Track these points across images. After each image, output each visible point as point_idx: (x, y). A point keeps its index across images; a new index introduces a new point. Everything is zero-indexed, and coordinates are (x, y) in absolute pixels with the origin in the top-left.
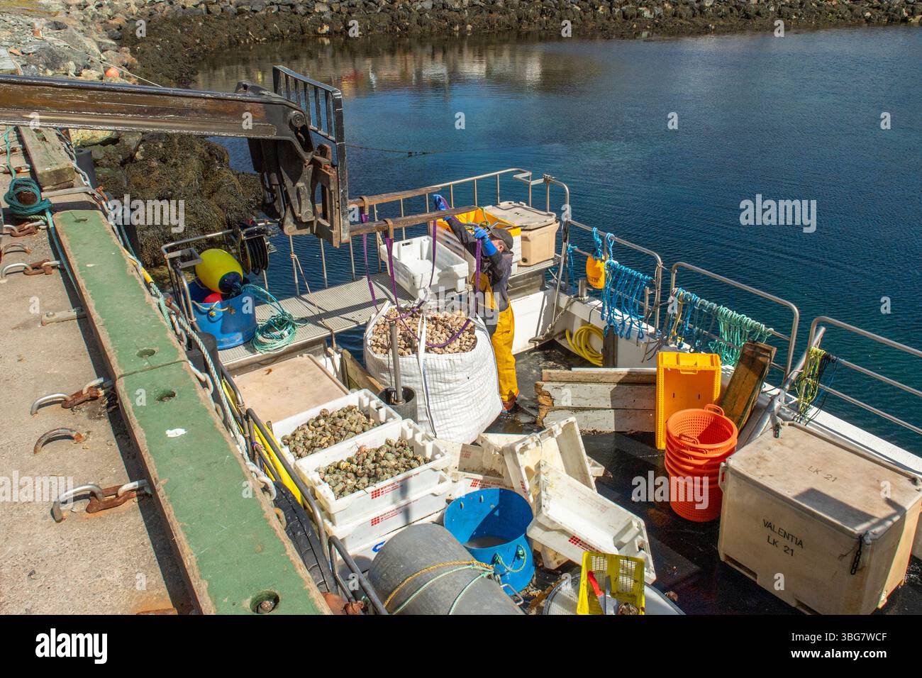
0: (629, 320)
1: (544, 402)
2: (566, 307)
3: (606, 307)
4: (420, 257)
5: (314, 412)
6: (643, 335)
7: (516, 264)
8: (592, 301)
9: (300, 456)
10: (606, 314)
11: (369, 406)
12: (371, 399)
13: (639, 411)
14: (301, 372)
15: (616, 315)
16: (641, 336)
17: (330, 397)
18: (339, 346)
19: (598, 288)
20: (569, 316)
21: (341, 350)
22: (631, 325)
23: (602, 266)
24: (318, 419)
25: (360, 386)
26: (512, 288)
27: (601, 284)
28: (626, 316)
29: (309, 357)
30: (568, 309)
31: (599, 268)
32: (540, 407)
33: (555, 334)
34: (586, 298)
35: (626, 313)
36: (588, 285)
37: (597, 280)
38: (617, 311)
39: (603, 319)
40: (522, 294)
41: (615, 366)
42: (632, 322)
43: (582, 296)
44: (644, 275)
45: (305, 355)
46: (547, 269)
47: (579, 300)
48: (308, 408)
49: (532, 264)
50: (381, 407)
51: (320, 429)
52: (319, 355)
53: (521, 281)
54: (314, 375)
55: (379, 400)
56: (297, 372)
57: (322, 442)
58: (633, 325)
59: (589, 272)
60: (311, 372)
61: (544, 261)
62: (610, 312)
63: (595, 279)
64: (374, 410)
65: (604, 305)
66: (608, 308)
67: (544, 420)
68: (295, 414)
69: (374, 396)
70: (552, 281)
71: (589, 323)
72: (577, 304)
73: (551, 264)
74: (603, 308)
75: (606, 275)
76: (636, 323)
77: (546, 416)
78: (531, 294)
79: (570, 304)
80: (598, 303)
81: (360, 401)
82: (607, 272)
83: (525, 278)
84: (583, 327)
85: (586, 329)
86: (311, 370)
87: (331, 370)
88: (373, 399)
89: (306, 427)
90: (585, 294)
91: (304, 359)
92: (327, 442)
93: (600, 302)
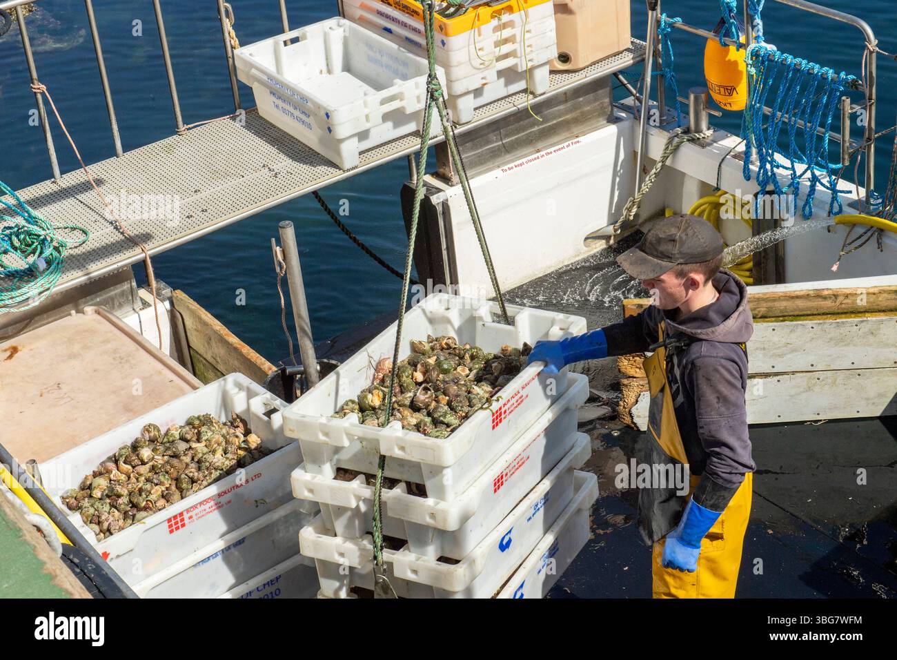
0: (809, 174)
1: (632, 372)
2: (665, 158)
3: (754, 151)
4: (325, 70)
5: (129, 431)
6: (840, 206)
7: (547, 69)
8: (723, 138)
9: (109, 532)
10: (754, 168)
11: (248, 409)
12: (251, 395)
13: (841, 375)
14: (85, 347)
15: (778, 167)
16: (836, 209)
17: (156, 397)
18: (163, 284)
19: (735, 108)
20: (671, 178)
21: (167, 291)
22: (813, 187)
23: (740, 57)
24: (135, 447)
25: (221, 367)
26: (542, 123)
27: (740, 100)
28: (800, 168)
29: (98, 313)
30: (668, 162)
31: (735, 63)
32: (625, 381)
33: (641, 221)
34: (709, 133)
35: (801, 160)
36: (711, 103)
37: (730, 90)
38: (779, 158)
39: (748, 178)
40: (562, 136)
41: (780, 279)
42: (814, 179)
43: (698, 130)
44: (838, 73)
45: (89, 309)
46: (615, 74)
47: (692, 140)
48: (110, 426)
49: (581, 66)
50: (274, 410)
51: (144, 470)
52: (121, 305)
53: (561, 107)
54: (115, 351)
55: (269, 395)
56: (76, 348)
57: (153, 497)
58: (819, 187)
59: (712, 75)
60: (109, 346)
61: (608, 57)
62: (763, 160)
63: (726, 88)
64: (258, 418)
65: (748, 146)
66: (760, 153)
67: (634, 410)
68: (84, 441)
69: (256, 387)
70: (629, 101)
71: (718, 189)
72: (688, 150)
73: (627, 60)
74: (747, 154)
75: (750, 77)
76: (825, 181)
77: (637, 401)
78: (584, 134)
79: (673, 149)
80: (733, 143)
81: (225, 402)
82: (753, 71)
83: (566, 101)
84: (702, 201)
85: (710, 203)
86: (106, 341)
87: (150, 337)
88: (256, 394)
89: (111, 465)
90: (704, 125)
91: (87, 316)
92: (163, 496)
93: (740, 140)
